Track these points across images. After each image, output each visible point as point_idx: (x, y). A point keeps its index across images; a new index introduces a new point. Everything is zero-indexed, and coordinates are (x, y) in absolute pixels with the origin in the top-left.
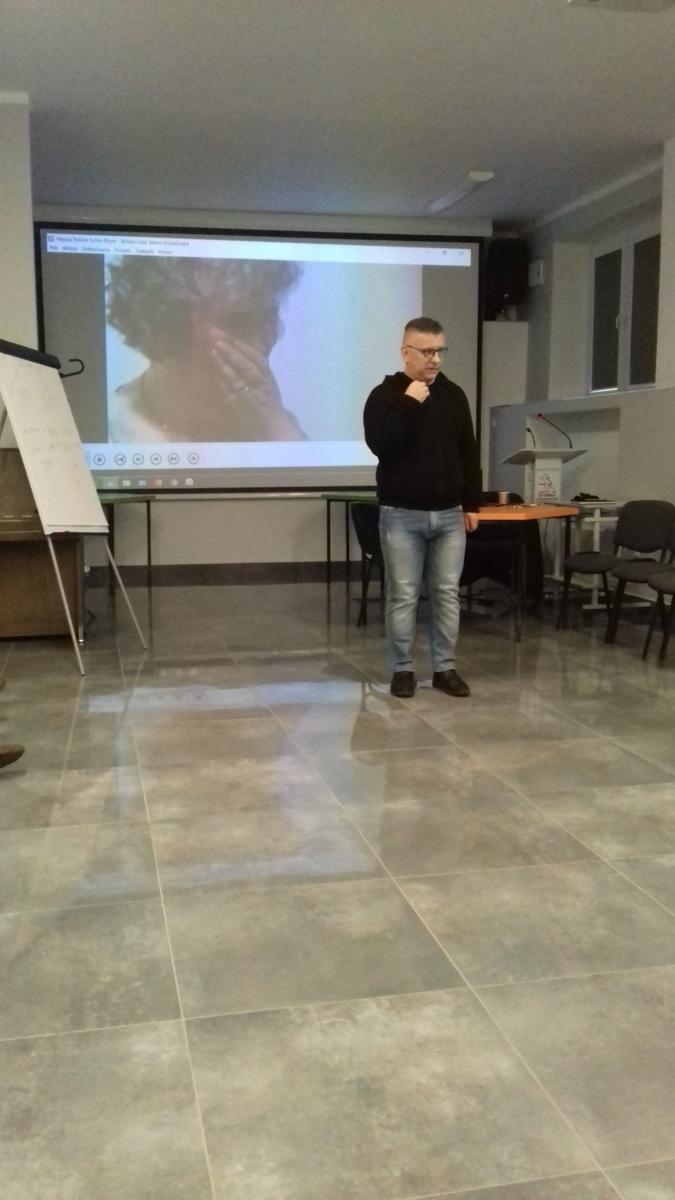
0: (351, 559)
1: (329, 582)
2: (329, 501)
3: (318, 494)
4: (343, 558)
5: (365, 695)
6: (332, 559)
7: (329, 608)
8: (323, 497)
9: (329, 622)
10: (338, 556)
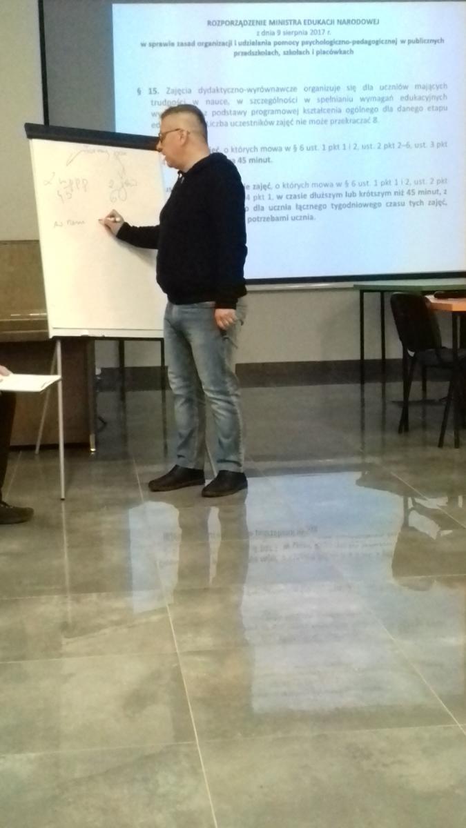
0: (387, 357)
1: (362, 383)
2: (363, 291)
3: (350, 284)
4: (378, 356)
5: (407, 511)
6: (366, 357)
7: (363, 412)
8: (355, 287)
9: (363, 427)
10: (373, 353)
